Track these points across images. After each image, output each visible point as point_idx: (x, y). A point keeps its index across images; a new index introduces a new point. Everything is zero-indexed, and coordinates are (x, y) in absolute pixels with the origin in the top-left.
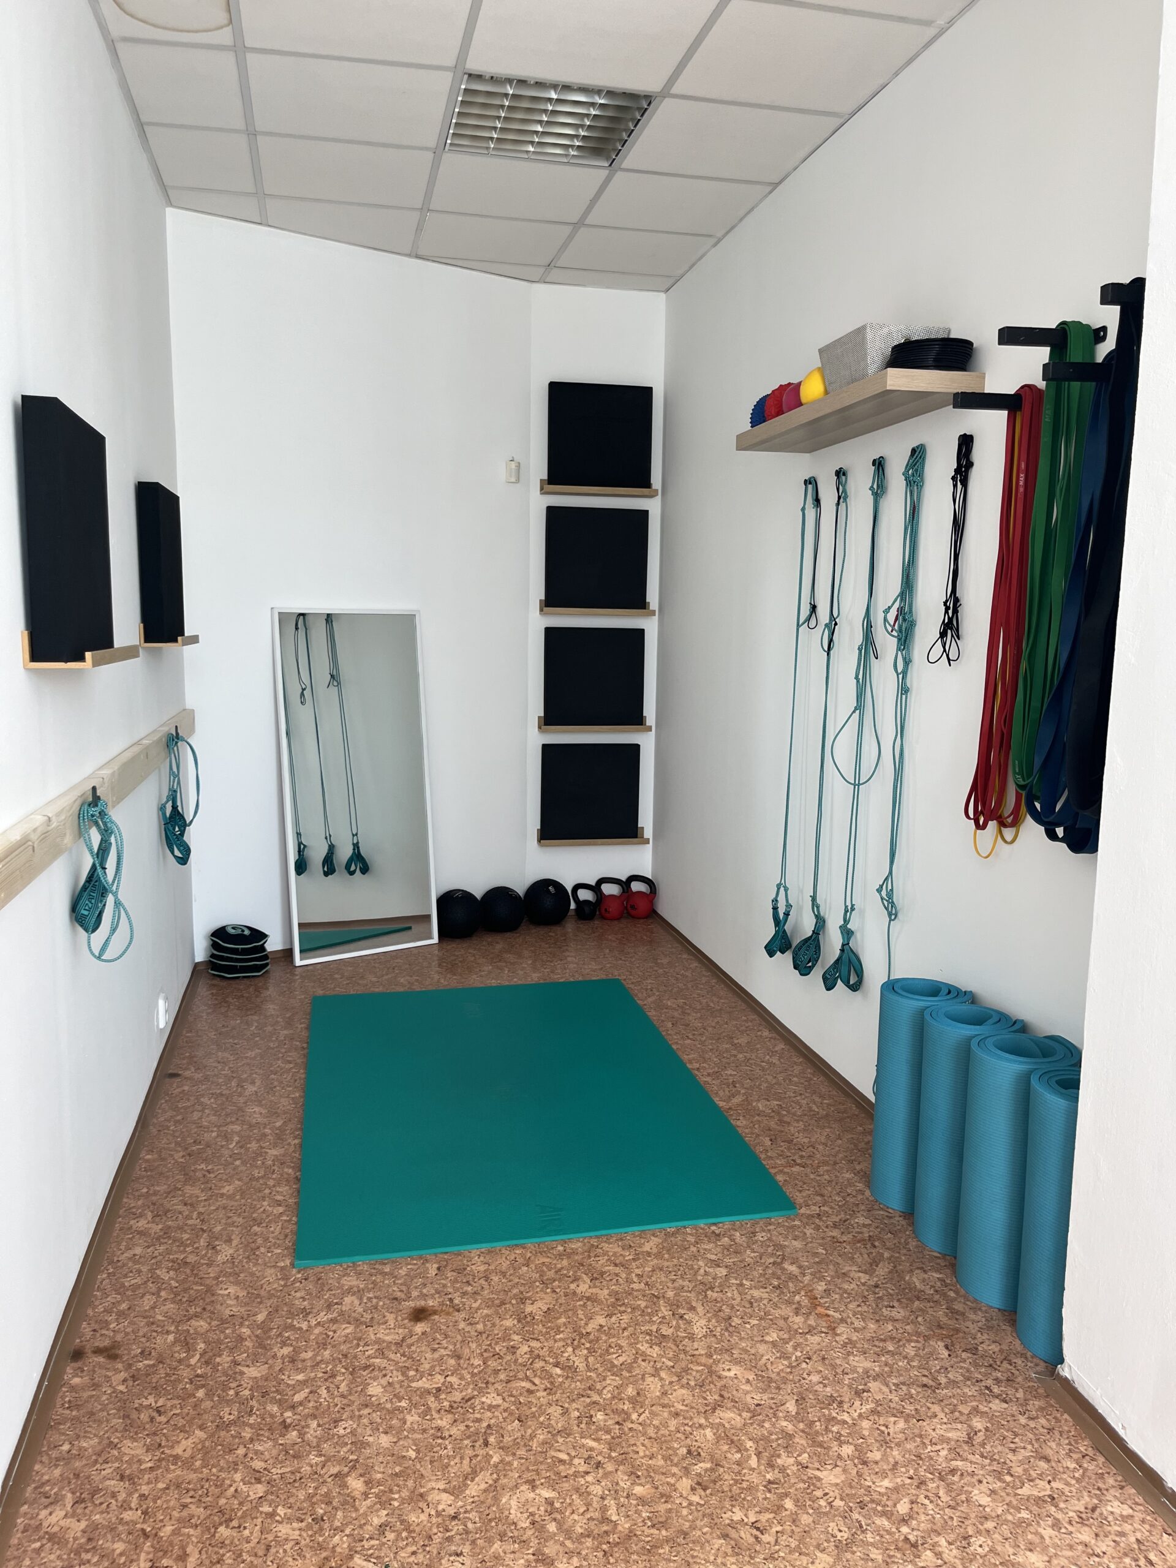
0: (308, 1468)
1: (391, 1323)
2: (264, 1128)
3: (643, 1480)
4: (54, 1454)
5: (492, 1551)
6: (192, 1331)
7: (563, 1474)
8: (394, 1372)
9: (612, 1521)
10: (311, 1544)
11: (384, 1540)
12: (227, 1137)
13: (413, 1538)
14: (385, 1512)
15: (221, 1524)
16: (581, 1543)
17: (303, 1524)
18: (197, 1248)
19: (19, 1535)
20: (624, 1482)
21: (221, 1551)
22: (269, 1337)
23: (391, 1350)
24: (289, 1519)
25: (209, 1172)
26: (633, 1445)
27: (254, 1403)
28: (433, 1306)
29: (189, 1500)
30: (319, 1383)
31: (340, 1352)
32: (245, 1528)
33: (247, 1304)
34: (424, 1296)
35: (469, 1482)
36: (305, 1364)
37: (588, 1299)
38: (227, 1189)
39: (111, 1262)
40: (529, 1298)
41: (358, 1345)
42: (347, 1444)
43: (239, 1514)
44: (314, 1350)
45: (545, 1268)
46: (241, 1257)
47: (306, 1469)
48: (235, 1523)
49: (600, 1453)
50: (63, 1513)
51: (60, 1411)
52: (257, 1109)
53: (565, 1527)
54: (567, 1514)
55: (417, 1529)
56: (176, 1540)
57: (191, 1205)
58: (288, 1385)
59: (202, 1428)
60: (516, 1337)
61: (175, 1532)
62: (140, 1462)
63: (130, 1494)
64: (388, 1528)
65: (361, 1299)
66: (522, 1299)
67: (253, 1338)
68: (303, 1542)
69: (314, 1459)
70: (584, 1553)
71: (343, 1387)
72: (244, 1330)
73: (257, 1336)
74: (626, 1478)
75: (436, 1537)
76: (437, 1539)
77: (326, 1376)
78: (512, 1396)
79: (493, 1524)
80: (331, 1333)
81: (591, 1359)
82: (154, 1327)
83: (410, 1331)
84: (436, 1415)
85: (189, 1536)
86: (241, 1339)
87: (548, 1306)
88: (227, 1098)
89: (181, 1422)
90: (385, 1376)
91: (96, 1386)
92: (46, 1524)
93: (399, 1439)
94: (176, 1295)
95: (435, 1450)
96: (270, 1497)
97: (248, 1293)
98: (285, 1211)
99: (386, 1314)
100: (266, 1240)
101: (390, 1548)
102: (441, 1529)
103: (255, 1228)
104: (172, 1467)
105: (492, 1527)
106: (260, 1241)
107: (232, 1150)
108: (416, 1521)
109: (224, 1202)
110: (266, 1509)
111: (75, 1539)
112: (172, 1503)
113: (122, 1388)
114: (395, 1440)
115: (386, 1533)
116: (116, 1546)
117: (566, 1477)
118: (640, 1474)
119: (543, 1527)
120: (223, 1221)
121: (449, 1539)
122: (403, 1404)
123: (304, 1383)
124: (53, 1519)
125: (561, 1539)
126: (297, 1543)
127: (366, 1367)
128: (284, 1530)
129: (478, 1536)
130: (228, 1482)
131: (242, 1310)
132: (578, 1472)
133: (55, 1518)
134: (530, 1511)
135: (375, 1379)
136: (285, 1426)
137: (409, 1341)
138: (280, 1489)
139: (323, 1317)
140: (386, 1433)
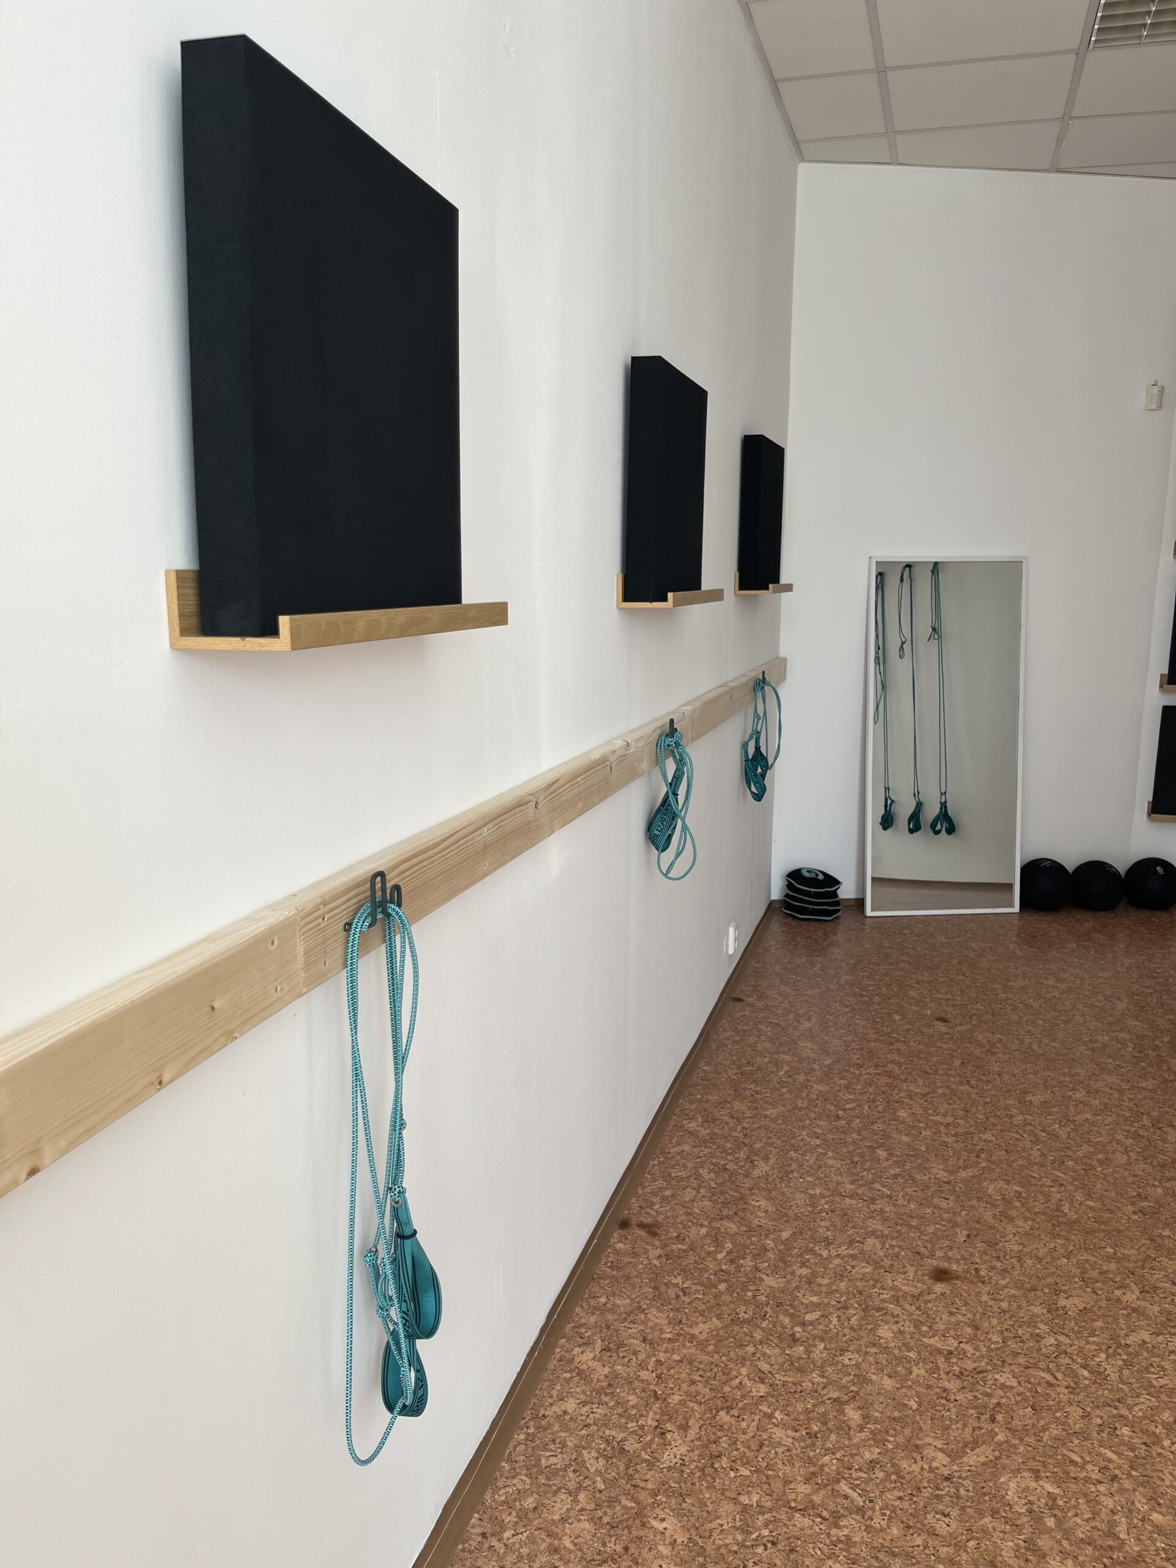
0: (810, 1385)
1: (911, 1275)
2: (814, 1063)
3: (1164, 1510)
4: (593, 1303)
5: (982, 1522)
6: (722, 1230)
7: (1072, 1475)
8: (907, 1322)
9: (1119, 1538)
10: (802, 1455)
11: (873, 1476)
12: (778, 1065)
13: (902, 1484)
14: (878, 1450)
15: (722, 1409)
16: (1079, 1548)
17: (797, 1435)
18: (737, 1158)
19: (555, 1362)
20: (1141, 1505)
21: (719, 1434)
22: (791, 1255)
23: (906, 1300)
24: (784, 1424)
25: (757, 1093)
26: (1159, 1471)
27: (768, 1309)
28: (957, 1271)
29: (698, 1378)
30: (831, 1310)
31: (856, 1287)
32: (743, 1420)
33: (774, 1220)
34: (949, 1259)
35: (968, 1450)
36: (820, 1288)
37: (1134, 1310)
38: (771, 1112)
39: (663, 1153)
40: (1065, 1292)
41: (874, 1286)
42: (850, 1374)
43: (740, 1405)
44: (831, 1278)
45: (1087, 1266)
46: (775, 1176)
47: (807, 1385)
48: (735, 1412)
49: (1119, 1468)
50: (591, 1356)
51: (603, 1267)
52: (809, 1045)
53: (1065, 1526)
54: (1069, 1514)
55: (908, 1477)
56: (682, 1410)
57: (737, 1119)
58: (802, 1304)
59: (719, 1317)
60: (1042, 1326)
61: (682, 1403)
62: (662, 1331)
63: (649, 1357)
64: (878, 1466)
65: (883, 1244)
66: (1056, 1290)
67: (776, 1251)
68: (794, 1451)
69: (816, 1377)
70: (1081, 1558)
71: (854, 1321)
72: (769, 1242)
73: (780, 1251)
74: (1145, 1501)
75: (925, 1490)
76: (926, 1493)
77: (839, 1306)
78: (1029, 1382)
79: (987, 1498)
80: (849, 1268)
81: (1126, 1372)
82: (690, 1218)
83: (929, 1288)
84: (943, 1375)
85: (693, 1410)
86: (765, 1249)
87: (1085, 1305)
88: (783, 1029)
89: (702, 1307)
90: (897, 1322)
91: (635, 1255)
92: (577, 1360)
93: (903, 1387)
94: (713, 1195)
95: (937, 1408)
96: (770, 1399)
97: (777, 1210)
98: (822, 1144)
99: (907, 1265)
100: (801, 1166)
101: (877, 1485)
102: (932, 1485)
103: (792, 1153)
104: (688, 1344)
105: (986, 1501)
106: (794, 1166)
107: (781, 1077)
108: (908, 1468)
109: (767, 1122)
110: (764, 1408)
111: (599, 1381)
112: (683, 1376)
113: (656, 1262)
114: (898, 1386)
115: (876, 1470)
116: (630, 1398)
117: (1075, 1478)
118: (1162, 1502)
119: (1041, 1519)
120: (764, 1140)
121: (939, 1498)
122: (911, 1355)
123: (818, 1305)
124: (583, 1358)
125: (1058, 1537)
126: (789, 1450)
127: (878, 1309)
128: (778, 1433)
129: (969, 1504)
130: (734, 1373)
131: (770, 1223)
132: (1090, 1478)
133: (585, 1358)
134: (1029, 1498)
135: (886, 1322)
136: (794, 1340)
137: (927, 1297)
138: (780, 1395)
139: (843, 1250)
140: (890, 1377)
